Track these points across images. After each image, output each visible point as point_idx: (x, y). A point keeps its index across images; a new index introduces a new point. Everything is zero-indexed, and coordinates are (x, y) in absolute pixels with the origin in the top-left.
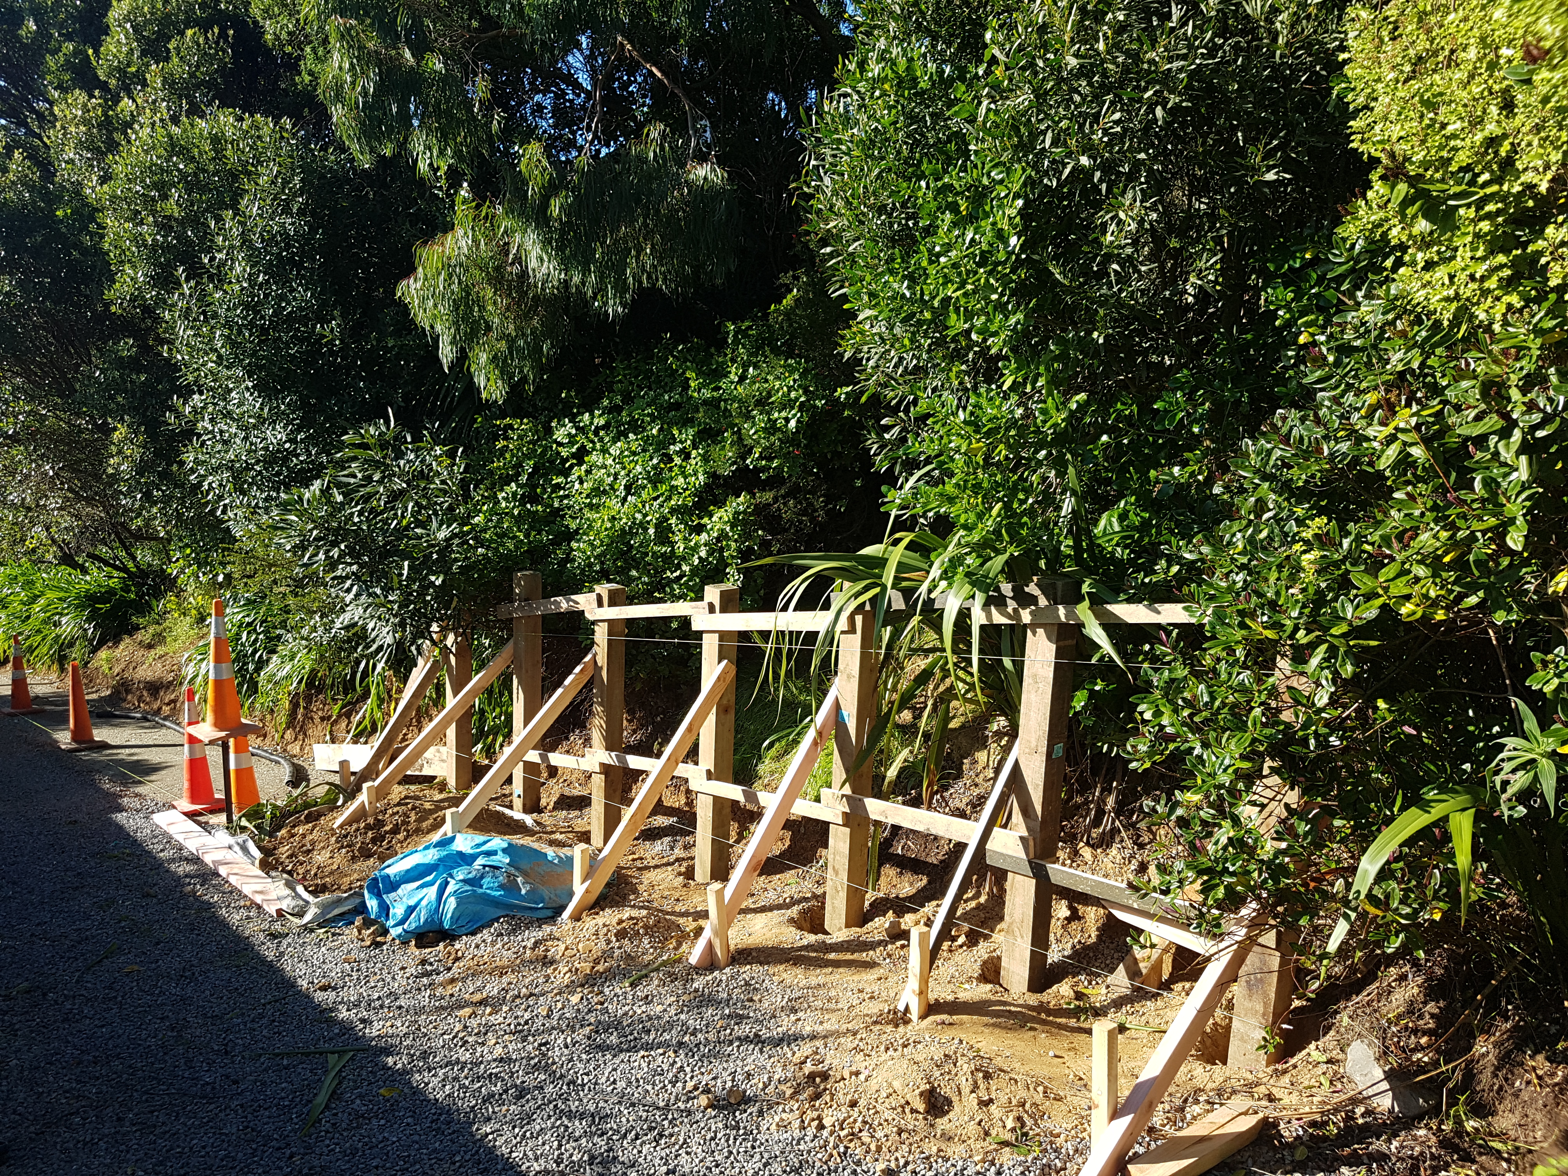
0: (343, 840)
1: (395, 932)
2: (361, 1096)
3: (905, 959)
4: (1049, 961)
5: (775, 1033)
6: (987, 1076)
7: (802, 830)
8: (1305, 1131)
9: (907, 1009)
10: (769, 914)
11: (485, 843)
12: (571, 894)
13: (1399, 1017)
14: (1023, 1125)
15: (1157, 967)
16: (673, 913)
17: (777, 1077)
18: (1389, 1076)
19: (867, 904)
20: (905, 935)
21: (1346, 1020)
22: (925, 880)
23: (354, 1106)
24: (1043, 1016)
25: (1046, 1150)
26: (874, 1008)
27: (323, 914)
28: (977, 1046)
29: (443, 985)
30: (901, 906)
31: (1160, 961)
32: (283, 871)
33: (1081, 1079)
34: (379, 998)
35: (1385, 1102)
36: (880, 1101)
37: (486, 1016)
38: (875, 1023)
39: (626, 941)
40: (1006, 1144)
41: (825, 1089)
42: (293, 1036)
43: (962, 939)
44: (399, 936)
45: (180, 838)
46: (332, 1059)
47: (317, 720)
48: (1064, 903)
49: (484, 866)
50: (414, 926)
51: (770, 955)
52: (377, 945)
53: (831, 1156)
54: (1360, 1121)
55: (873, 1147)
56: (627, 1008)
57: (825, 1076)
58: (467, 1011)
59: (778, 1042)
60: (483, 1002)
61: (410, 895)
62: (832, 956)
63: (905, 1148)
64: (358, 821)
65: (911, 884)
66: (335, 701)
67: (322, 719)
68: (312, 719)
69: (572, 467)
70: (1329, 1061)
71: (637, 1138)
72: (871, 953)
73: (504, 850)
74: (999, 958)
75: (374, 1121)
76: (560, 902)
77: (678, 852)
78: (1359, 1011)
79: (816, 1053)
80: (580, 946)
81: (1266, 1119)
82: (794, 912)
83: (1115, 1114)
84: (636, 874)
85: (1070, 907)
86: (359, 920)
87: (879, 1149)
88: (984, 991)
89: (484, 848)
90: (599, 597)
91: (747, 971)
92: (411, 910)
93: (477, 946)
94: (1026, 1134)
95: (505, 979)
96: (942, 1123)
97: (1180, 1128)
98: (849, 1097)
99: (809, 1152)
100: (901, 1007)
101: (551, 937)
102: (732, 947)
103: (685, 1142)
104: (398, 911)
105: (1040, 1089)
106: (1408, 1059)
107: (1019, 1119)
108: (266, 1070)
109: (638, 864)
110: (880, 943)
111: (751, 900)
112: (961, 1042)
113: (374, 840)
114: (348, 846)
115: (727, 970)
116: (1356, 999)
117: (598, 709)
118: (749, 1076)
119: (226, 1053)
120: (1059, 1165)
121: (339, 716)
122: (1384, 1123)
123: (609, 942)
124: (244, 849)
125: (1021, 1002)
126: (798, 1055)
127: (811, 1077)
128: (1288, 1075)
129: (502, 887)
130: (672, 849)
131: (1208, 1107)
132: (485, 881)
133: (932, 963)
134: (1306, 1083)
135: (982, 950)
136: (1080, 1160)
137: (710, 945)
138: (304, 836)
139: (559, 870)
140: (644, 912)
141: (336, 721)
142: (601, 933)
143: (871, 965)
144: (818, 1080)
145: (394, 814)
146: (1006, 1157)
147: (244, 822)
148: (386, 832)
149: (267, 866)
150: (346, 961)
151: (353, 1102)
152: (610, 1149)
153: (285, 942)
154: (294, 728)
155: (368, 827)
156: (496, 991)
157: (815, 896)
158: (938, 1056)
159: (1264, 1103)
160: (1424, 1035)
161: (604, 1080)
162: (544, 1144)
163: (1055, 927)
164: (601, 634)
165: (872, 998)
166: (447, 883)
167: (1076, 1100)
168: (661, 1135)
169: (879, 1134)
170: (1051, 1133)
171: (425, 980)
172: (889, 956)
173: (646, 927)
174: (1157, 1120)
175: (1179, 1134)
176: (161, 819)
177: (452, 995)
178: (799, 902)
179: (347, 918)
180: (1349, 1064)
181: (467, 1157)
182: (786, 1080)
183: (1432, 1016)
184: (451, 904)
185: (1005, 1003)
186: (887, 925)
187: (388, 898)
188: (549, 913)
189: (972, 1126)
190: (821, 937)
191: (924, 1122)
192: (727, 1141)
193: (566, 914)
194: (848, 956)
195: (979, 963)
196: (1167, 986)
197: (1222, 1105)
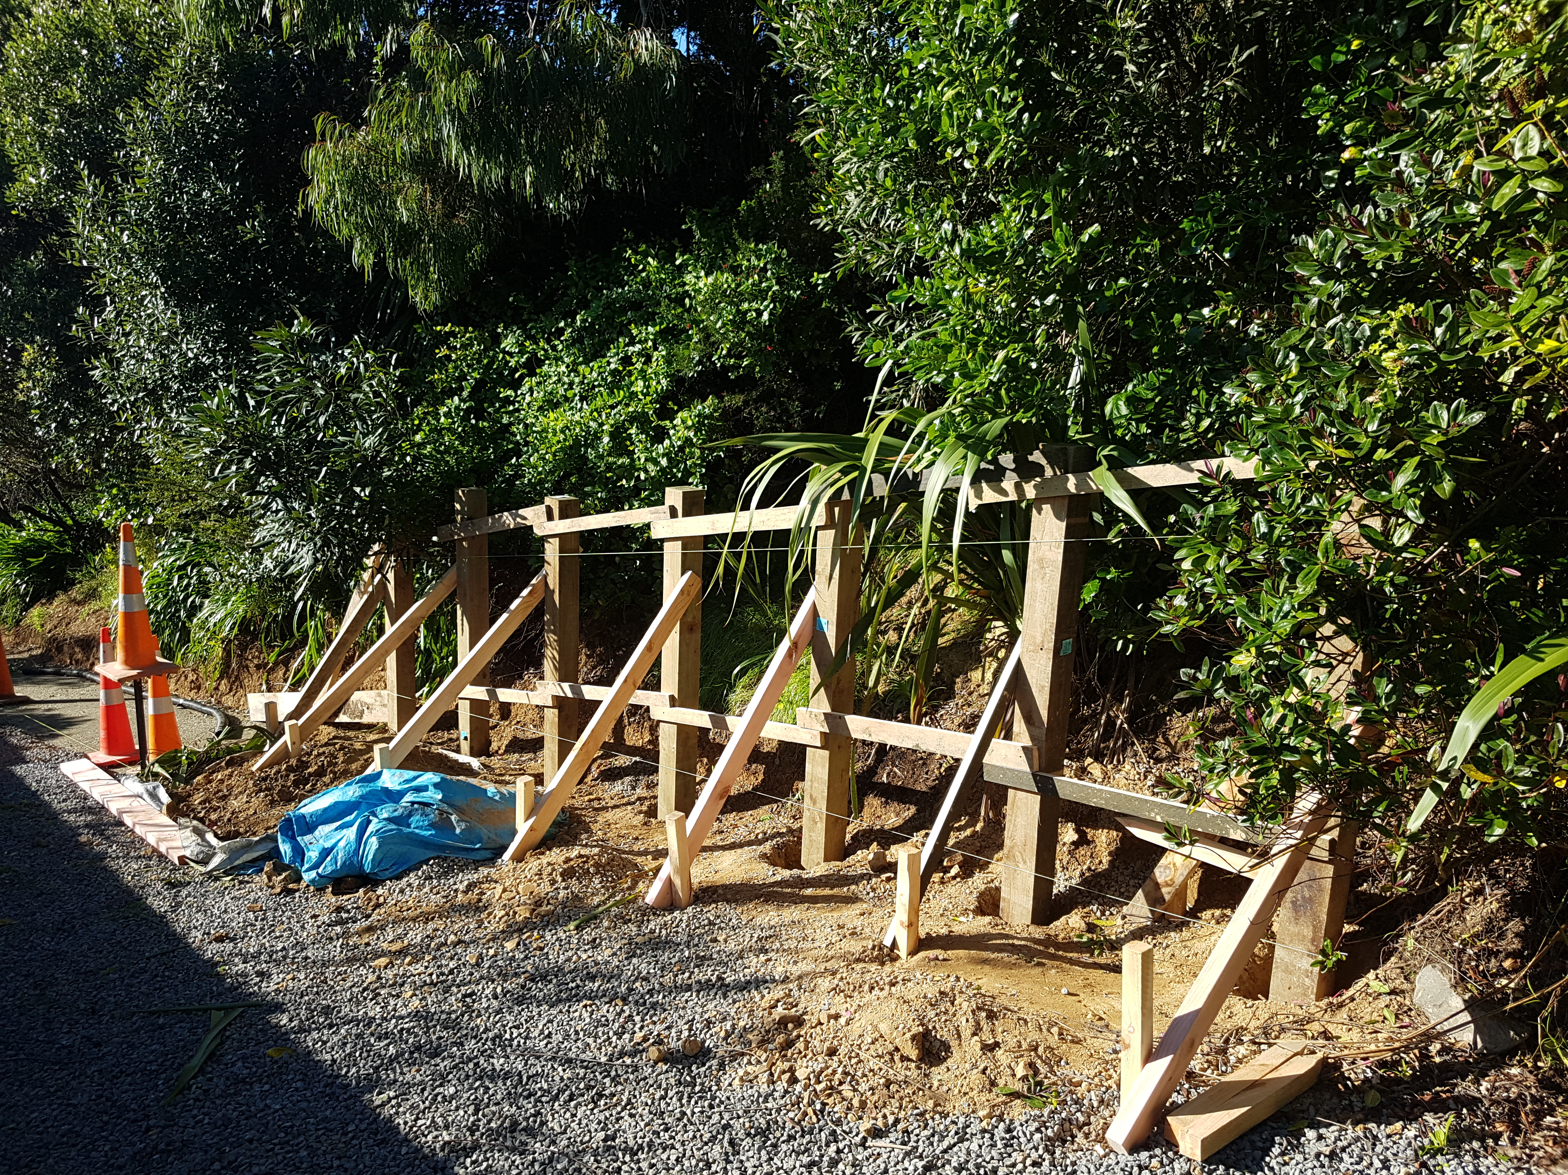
0: (262, 783)
1: (308, 877)
2: (244, 1058)
3: (892, 893)
4: (1055, 891)
5: (743, 976)
6: (991, 1016)
7: (777, 761)
8: (1374, 1072)
9: (894, 944)
10: (739, 851)
11: (415, 778)
12: (514, 832)
13: (1477, 936)
14: (1036, 1072)
15: (1182, 892)
16: (631, 852)
17: (742, 1024)
18: (1470, 1005)
19: (848, 837)
20: (892, 867)
21: (1411, 943)
22: (913, 809)
23: (234, 1069)
24: (1052, 950)
25: (1064, 1102)
26: (855, 947)
27: (229, 860)
28: (976, 984)
29: (359, 934)
30: (887, 838)
31: (1184, 886)
32: (195, 818)
33: (1101, 1019)
34: (284, 948)
35: (1466, 1037)
36: (864, 1047)
37: (404, 966)
38: (858, 960)
39: (574, 881)
40: (1016, 1095)
41: (799, 1036)
42: (176, 993)
43: (955, 870)
44: (313, 881)
45: (85, 786)
46: (216, 1016)
47: (252, 669)
48: (1071, 826)
49: (413, 803)
50: (329, 869)
51: (738, 892)
52: (288, 892)
53: (805, 1114)
54: (1437, 1060)
55: (856, 1103)
56: (570, 953)
57: (799, 1022)
58: (383, 961)
59: (744, 987)
60: (401, 953)
61: (327, 837)
62: (809, 891)
63: (895, 1103)
64: (279, 763)
65: (898, 815)
66: (271, 648)
67: (258, 667)
68: (247, 667)
69: (522, 377)
70: (1393, 992)
71: (571, 1100)
72: (853, 887)
73: (436, 786)
74: (998, 889)
75: (257, 1087)
76: (501, 841)
77: (640, 792)
78: (1427, 932)
79: (789, 996)
80: (521, 887)
81: (1325, 1059)
82: (767, 847)
83: (1149, 1056)
84: (592, 814)
85: (1077, 830)
86: (268, 867)
87: (863, 1105)
88: (981, 924)
89: (414, 784)
90: (549, 511)
91: (711, 912)
92: (326, 853)
93: (402, 891)
94: (1040, 1083)
95: (431, 926)
96: (938, 1074)
97: (1224, 1073)
98: (827, 1044)
99: (779, 1111)
100: (888, 942)
101: (488, 880)
102: (695, 886)
103: (629, 1102)
104: (312, 855)
105: (1055, 1030)
106: (1490, 985)
107: (1031, 1065)
108: (137, 1031)
109: (595, 804)
110: (862, 877)
111: (718, 837)
112: (958, 979)
113: (296, 784)
114: (267, 789)
115: (690, 909)
116: (1421, 919)
117: (551, 638)
118: (709, 1024)
119: (94, 1012)
120: (1081, 1119)
121: (276, 664)
122: (1467, 1061)
123: (553, 882)
124: (153, 796)
125: (1025, 935)
126: (768, 997)
127: (783, 1022)
128: (1345, 1010)
129: (432, 825)
130: (634, 788)
131: (1254, 1048)
132: (415, 820)
133: (922, 894)
134: (1367, 1018)
135: (978, 881)
136: (1107, 1113)
137: (669, 882)
138: (222, 781)
139: (501, 807)
140: (596, 850)
141: (272, 669)
142: (545, 873)
143: (852, 900)
144: (790, 1026)
145: (319, 755)
146: (1018, 1111)
147: (157, 769)
148: (310, 774)
149: (176, 811)
150: (250, 909)
151: (233, 1064)
152: (538, 1113)
153: (184, 893)
154: (229, 678)
155: (290, 769)
156: (419, 938)
157: (790, 831)
158: (932, 992)
159: (1321, 1042)
160: (1507, 957)
161: (536, 1033)
162: (457, 1109)
163: (1062, 853)
164: (552, 552)
165: (853, 934)
166: (369, 822)
167: (1097, 1043)
168: (600, 1095)
169: (863, 1087)
170: (1071, 1082)
171: (338, 929)
172: (874, 890)
173: (597, 865)
174: (1196, 1064)
175: (1223, 1079)
176: (67, 768)
177: (368, 944)
178: (773, 837)
179: (256, 865)
180: (1418, 997)
181: (363, 1127)
182: (752, 1029)
183: (1517, 935)
184: (373, 844)
185: (1007, 937)
186: (871, 857)
187: (303, 840)
188: (488, 854)
189: (975, 1075)
190: (796, 872)
191: (916, 1073)
192: (680, 1100)
193: (507, 856)
194: (827, 892)
195: (975, 895)
196: (1194, 913)
197: (1270, 1045)
